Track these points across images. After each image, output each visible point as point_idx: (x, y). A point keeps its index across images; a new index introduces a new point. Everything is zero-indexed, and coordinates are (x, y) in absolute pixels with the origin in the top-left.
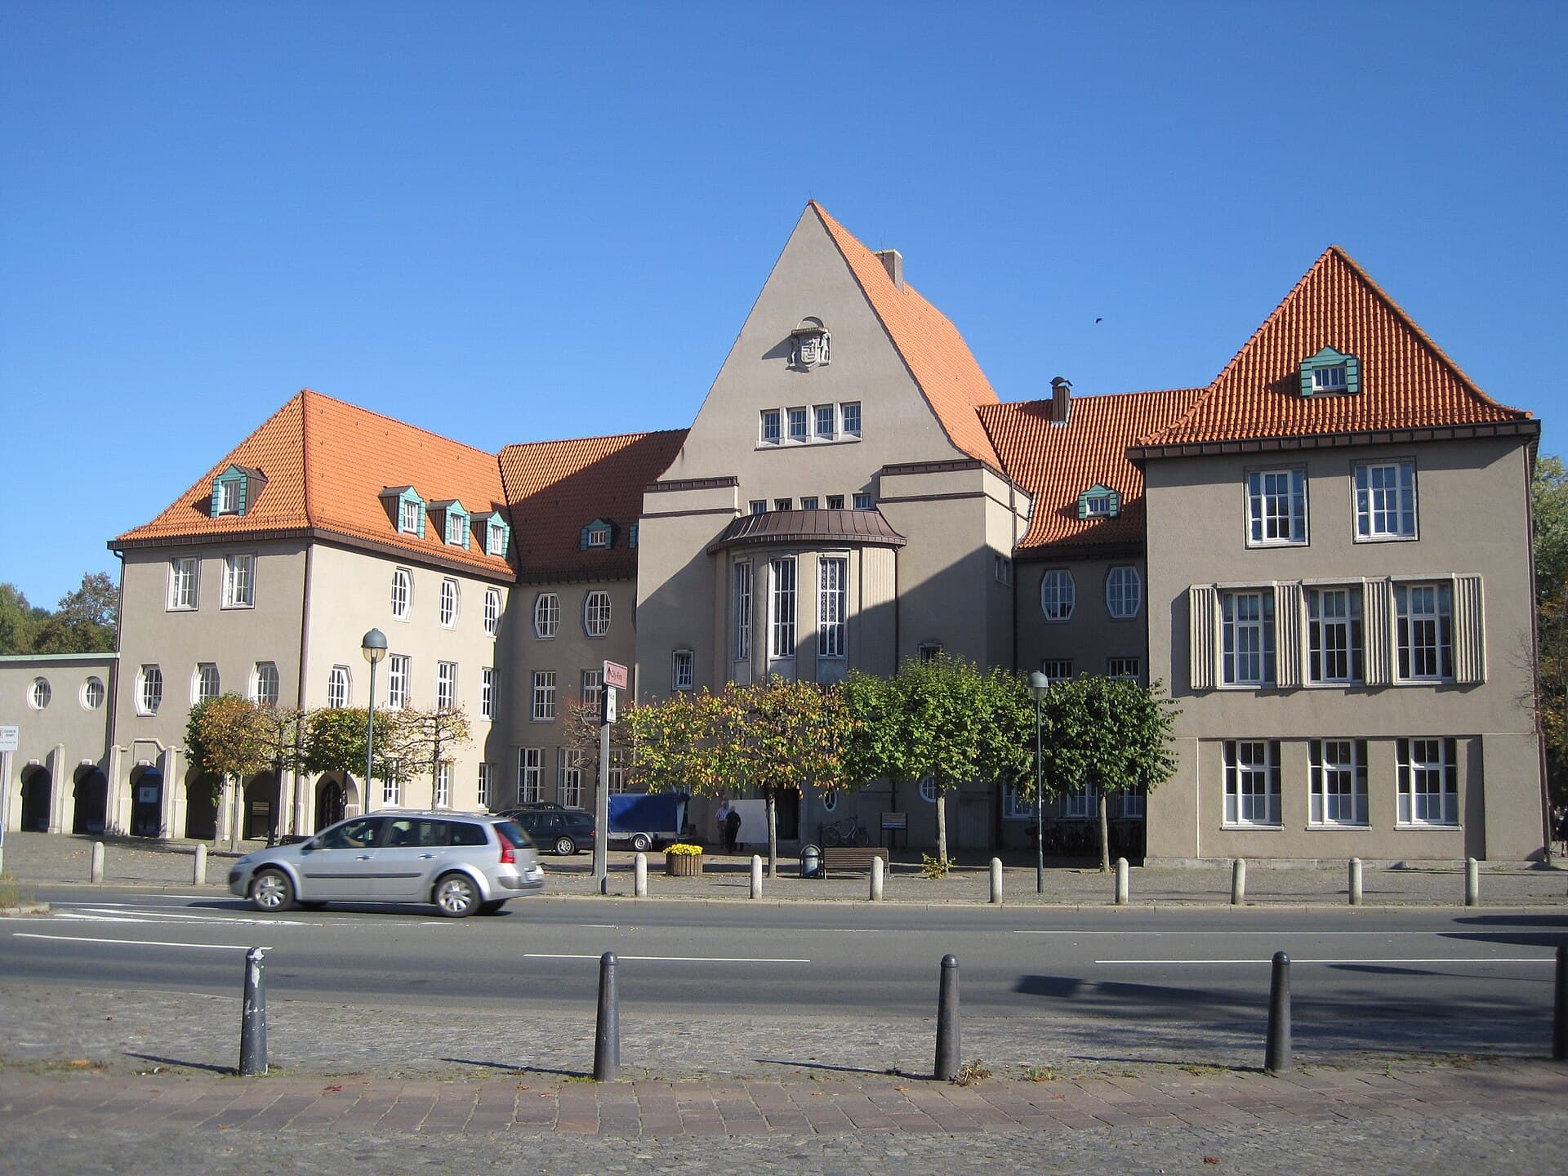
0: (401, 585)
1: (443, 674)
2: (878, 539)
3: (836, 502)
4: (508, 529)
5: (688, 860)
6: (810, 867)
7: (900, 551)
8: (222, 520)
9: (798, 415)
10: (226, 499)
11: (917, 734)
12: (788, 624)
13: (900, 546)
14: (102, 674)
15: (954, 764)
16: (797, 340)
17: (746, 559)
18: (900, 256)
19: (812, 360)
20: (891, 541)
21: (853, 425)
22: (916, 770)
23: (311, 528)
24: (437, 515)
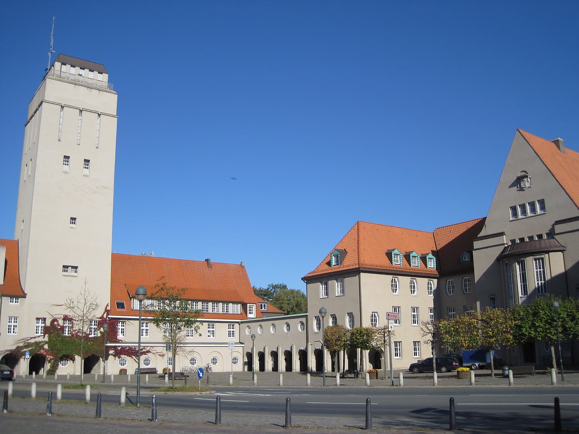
0: (395, 283)
1: (414, 311)
2: (555, 249)
3: (540, 236)
4: (435, 258)
5: (464, 373)
6: (506, 373)
7: (564, 252)
8: (335, 268)
9: (523, 207)
10: (335, 260)
11: (537, 324)
12: (525, 284)
13: (564, 250)
14: (304, 320)
15: (553, 334)
16: (519, 180)
17: (508, 261)
18: (562, 140)
19: (525, 186)
20: (560, 249)
21: (543, 208)
22: (539, 337)
23: (359, 268)
24: (407, 257)
